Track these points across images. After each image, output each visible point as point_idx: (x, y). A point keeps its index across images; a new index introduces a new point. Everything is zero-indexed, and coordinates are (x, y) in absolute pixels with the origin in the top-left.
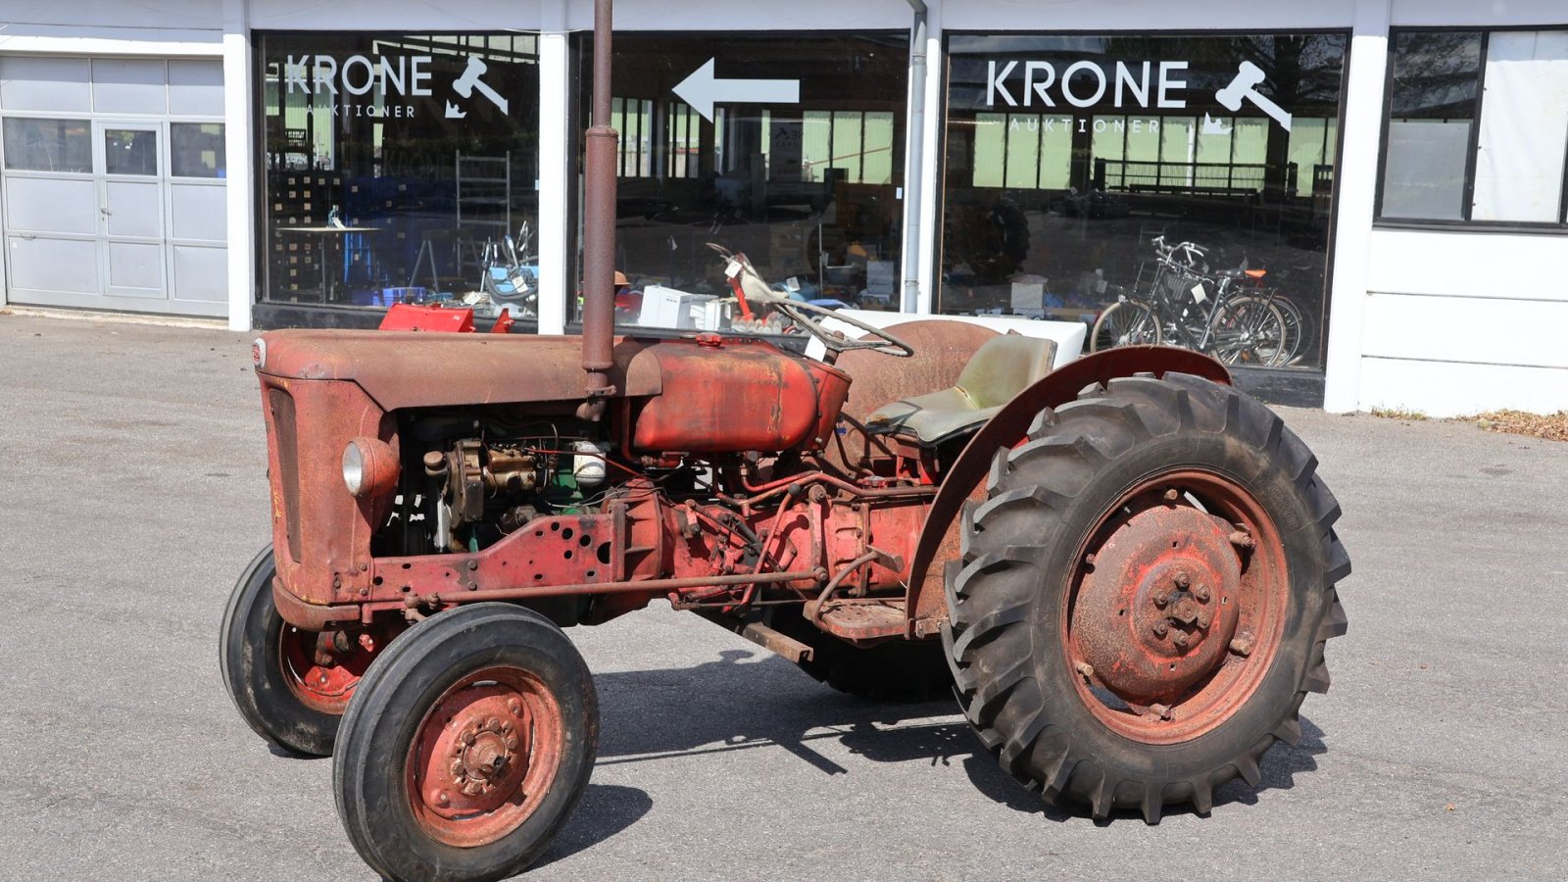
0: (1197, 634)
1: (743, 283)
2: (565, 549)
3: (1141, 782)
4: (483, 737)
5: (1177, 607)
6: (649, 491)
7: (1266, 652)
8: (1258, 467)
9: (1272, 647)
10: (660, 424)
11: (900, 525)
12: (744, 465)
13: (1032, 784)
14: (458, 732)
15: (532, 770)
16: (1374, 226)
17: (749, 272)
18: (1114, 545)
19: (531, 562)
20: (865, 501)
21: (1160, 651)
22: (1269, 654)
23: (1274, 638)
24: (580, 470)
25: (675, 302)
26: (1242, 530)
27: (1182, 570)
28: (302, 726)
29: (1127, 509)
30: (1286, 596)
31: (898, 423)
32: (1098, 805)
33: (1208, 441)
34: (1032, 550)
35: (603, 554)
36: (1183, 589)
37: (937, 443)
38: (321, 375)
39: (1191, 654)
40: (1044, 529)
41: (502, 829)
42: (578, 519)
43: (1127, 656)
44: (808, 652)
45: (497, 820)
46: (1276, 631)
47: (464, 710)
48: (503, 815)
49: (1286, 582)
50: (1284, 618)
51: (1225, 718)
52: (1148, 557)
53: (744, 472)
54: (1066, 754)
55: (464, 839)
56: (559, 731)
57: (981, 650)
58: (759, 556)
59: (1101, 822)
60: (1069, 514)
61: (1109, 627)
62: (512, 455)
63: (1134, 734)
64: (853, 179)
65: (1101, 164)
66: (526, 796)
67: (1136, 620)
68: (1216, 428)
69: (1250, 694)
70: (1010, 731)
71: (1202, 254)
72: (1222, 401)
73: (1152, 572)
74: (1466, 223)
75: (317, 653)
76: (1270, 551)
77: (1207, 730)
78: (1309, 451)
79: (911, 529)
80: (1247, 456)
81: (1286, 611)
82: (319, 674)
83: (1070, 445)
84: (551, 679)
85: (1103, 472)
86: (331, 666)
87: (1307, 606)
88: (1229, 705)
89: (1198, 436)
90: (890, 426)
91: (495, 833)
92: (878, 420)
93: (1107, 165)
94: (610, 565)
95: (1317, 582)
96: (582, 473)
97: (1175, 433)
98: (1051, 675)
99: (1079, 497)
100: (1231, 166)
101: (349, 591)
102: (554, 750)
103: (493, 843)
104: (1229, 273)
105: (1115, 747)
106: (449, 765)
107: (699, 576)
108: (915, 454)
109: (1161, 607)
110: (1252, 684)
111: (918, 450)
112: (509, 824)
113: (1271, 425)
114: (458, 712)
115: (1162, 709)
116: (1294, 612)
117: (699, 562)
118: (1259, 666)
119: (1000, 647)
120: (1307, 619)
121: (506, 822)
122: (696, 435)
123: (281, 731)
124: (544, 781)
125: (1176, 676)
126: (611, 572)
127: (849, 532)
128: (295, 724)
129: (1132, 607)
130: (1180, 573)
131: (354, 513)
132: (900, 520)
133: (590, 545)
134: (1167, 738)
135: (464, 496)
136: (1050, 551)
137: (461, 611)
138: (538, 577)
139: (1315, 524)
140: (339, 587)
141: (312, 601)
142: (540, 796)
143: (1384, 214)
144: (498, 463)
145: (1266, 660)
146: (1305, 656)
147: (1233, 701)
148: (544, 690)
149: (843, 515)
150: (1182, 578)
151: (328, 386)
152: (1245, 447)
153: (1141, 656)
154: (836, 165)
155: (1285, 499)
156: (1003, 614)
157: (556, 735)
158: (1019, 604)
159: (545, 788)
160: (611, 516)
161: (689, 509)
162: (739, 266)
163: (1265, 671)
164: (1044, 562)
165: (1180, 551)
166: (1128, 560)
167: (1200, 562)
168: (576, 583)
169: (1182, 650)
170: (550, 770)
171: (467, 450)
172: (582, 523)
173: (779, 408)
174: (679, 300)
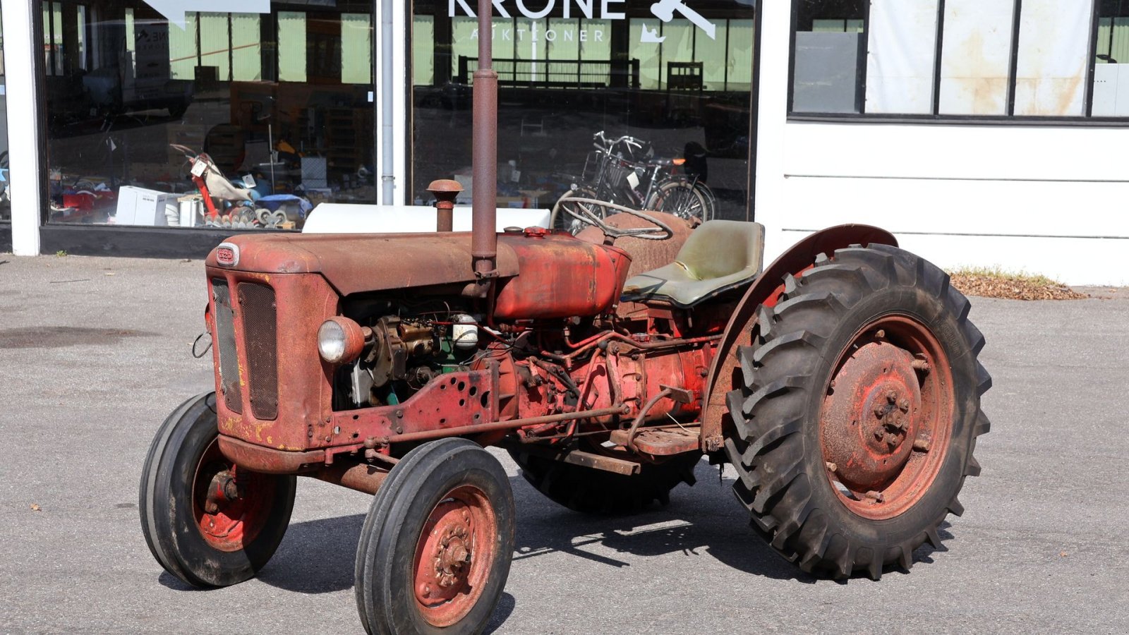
0: (901, 436)
1: (208, 182)
2: (460, 399)
3: (870, 549)
4: (453, 540)
5: (891, 416)
6: (505, 351)
7: (941, 447)
8: (936, 310)
9: (944, 444)
10: (517, 298)
11: (664, 369)
12: (567, 328)
13: (795, 556)
14: (439, 538)
15: (474, 566)
16: (788, 119)
17: (213, 171)
18: (846, 373)
19: (438, 409)
20: (642, 352)
21: (878, 450)
22: (943, 449)
23: (945, 437)
24: (461, 337)
25: (153, 201)
26: (921, 358)
27: (892, 389)
28: (209, 562)
29: (855, 346)
30: (953, 405)
31: (650, 291)
32: (844, 568)
33: (907, 293)
34: (802, 378)
35: (484, 400)
36: (891, 402)
37: (693, 305)
38: (297, 269)
39: (896, 451)
40: (809, 362)
41: (460, 612)
42: (468, 374)
43: (857, 456)
44: (637, 466)
45: (454, 606)
46: (946, 431)
47: (440, 521)
48: (458, 602)
49: (952, 395)
50: (951, 422)
51: (918, 498)
52: (869, 381)
53: (567, 333)
54: (825, 530)
55: (440, 621)
56: (493, 535)
57: (766, 455)
58: (577, 398)
59: (842, 580)
60: (825, 350)
61: (846, 434)
62: (418, 327)
63: (863, 513)
64: (223, 76)
65: (463, 61)
66: (471, 587)
67: (864, 428)
68: (910, 283)
69: (933, 479)
70: (787, 515)
71: (640, 147)
72: (913, 263)
73: (872, 391)
74: (860, 115)
75: (207, 502)
76: (940, 373)
77: (907, 507)
78: (965, 298)
79: (671, 373)
80: (929, 302)
81: (953, 416)
82: (209, 520)
83: (824, 300)
84: (491, 494)
85: (845, 318)
86: (215, 513)
87: (967, 412)
88: (920, 488)
89: (901, 289)
90: (642, 294)
91: (457, 616)
92: (630, 290)
93: (469, 63)
94: (490, 409)
95: (973, 394)
96: (463, 339)
97: (887, 288)
98: (815, 471)
99: (830, 338)
100: (580, 62)
101: (318, 439)
102: (489, 550)
103: (457, 624)
104: (660, 162)
105: (854, 522)
106: (433, 564)
107: (535, 416)
108: (668, 314)
109: (879, 417)
110: (933, 472)
111: (670, 312)
112: (464, 609)
113: (943, 279)
114: (437, 523)
115: (877, 494)
116: (958, 417)
117: (534, 404)
118: (937, 458)
119: (782, 452)
120: (967, 422)
121: (462, 607)
122: (541, 305)
123: (194, 567)
124: (484, 575)
125: (887, 469)
126: (490, 415)
127: (631, 376)
128: (204, 561)
129: (860, 418)
130: (891, 391)
131: (321, 377)
132: (664, 366)
133: (476, 394)
134: (883, 515)
135: (392, 360)
136: (813, 378)
137: (438, 444)
138: (442, 421)
139: (970, 351)
140: (311, 437)
141: (289, 448)
142: (482, 586)
143: (795, 110)
144: (410, 333)
145: (941, 453)
146: (966, 449)
147: (922, 485)
148: (486, 503)
149: (626, 364)
150: (893, 395)
151: (303, 278)
152: (929, 297)
153: (866, 455)
154: (206, 62)
155: (952, 334)
156: (786, 427)
157: (490, 538)
158: (795, 419)
159: (484, 579)
160: (489, 371)
161: (532, 363)
162: (204, 166)
163: (941, 462)
164: (810, 387)
165: (888, 375)
166: (857, 384)
167: (900, 382)
168: (467, 425)
169: (892, 448)
170: (487, 566)
171: (390, 324)
172: (471, 377)
173: (594, 282)
174: (156, 199)
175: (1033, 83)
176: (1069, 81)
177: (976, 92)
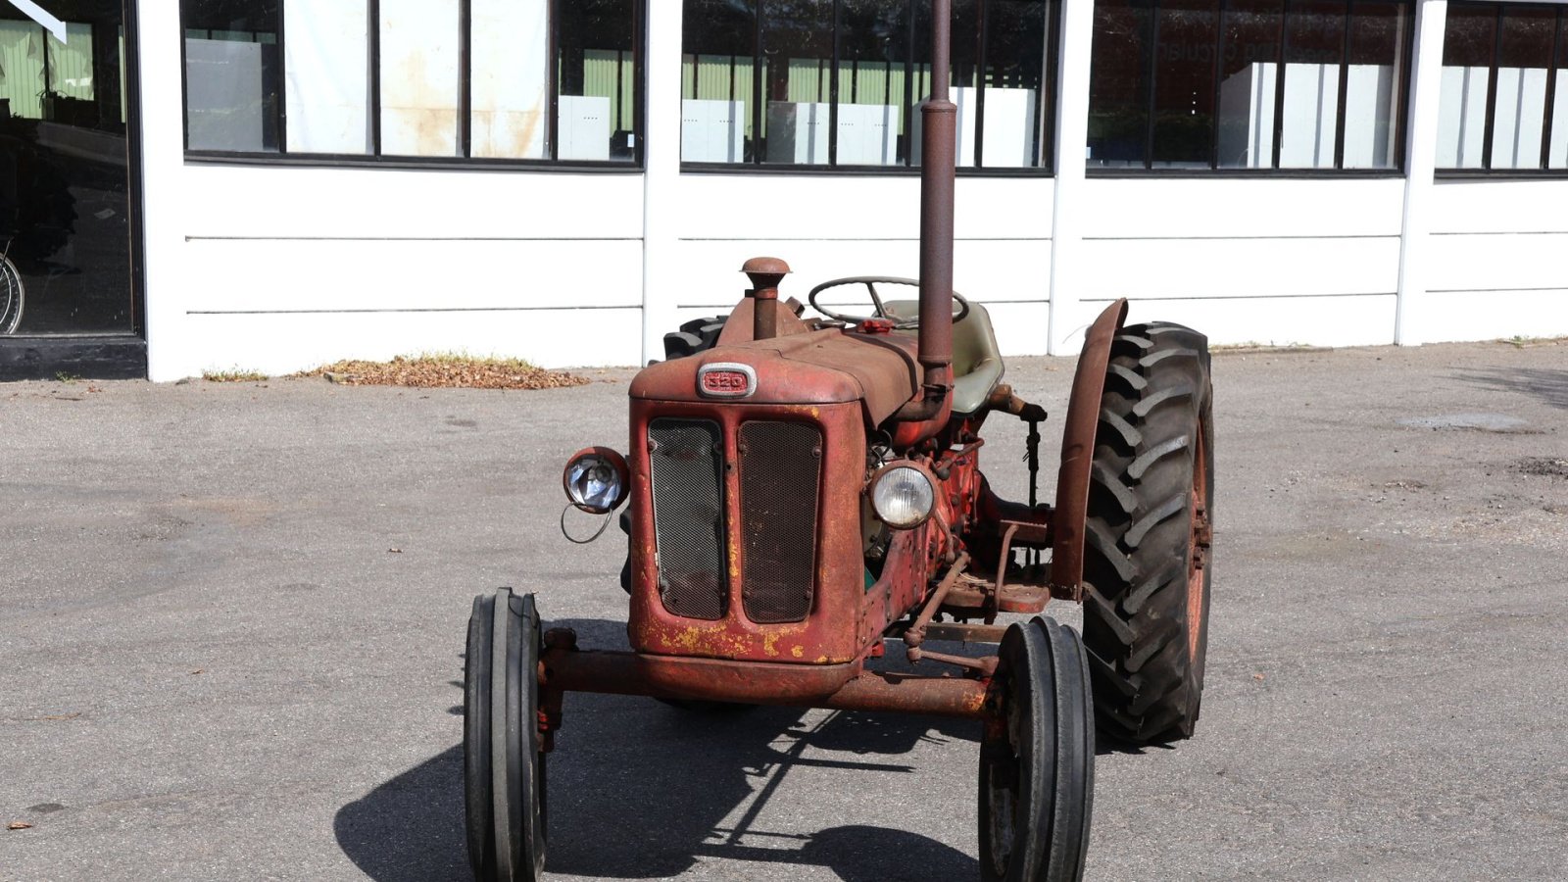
16: (185, 160)
38: (848, 395)
57: (1153, 598)
70: (1162, 671)
74: (280, 155)
83: (1190, 394)
101: (861, 641)
119: (1171, 591)
140: (858, 638)
141: (835, 660)
143: (192, 147)
151: (854, 408)
175: (488, 118)
176: (526, 115)
177: (421, 127)
